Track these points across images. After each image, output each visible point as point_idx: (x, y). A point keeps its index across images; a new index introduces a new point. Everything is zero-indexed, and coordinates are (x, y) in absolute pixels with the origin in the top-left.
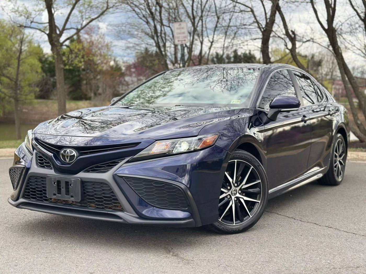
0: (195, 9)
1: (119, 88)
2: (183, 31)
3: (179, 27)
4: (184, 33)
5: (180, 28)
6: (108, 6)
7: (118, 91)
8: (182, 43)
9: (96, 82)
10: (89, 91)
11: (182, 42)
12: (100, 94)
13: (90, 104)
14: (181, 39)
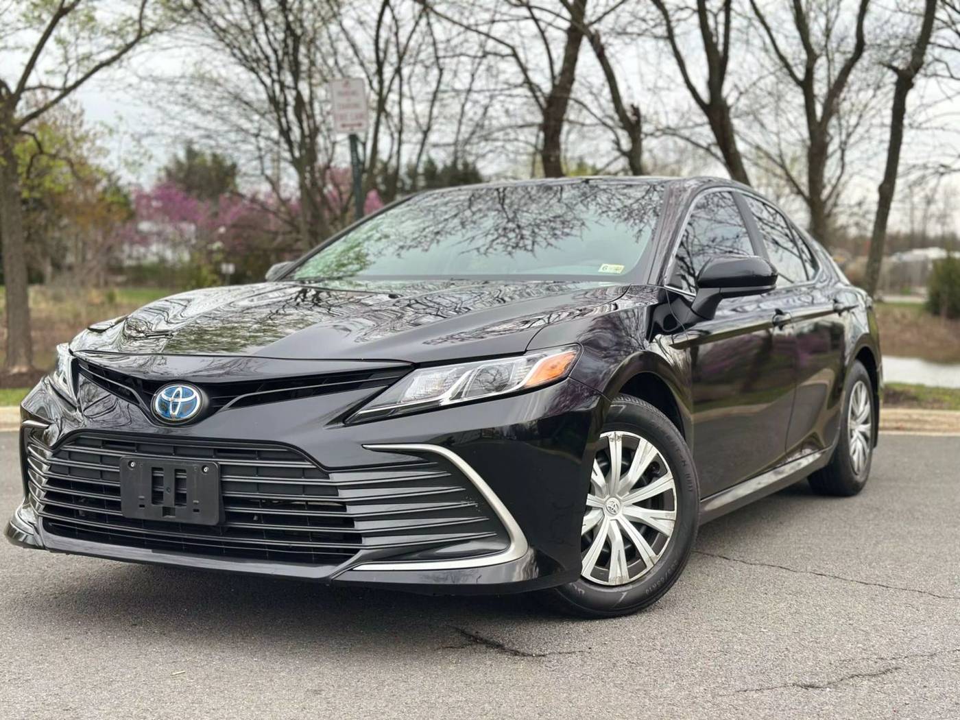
0: (382, 45)
1: (122, 251)
2: (354, 99)
3: (342, 89)
4: (356, 106)
5: (346, 94)
6: (141, 29)
7: (119, 261)
8: (353, 132)
9: (57, 234)
10: (39, 258)
11: (352, 130)
12: (70, 268)
13: (44, 294)
14: (349, 122)
